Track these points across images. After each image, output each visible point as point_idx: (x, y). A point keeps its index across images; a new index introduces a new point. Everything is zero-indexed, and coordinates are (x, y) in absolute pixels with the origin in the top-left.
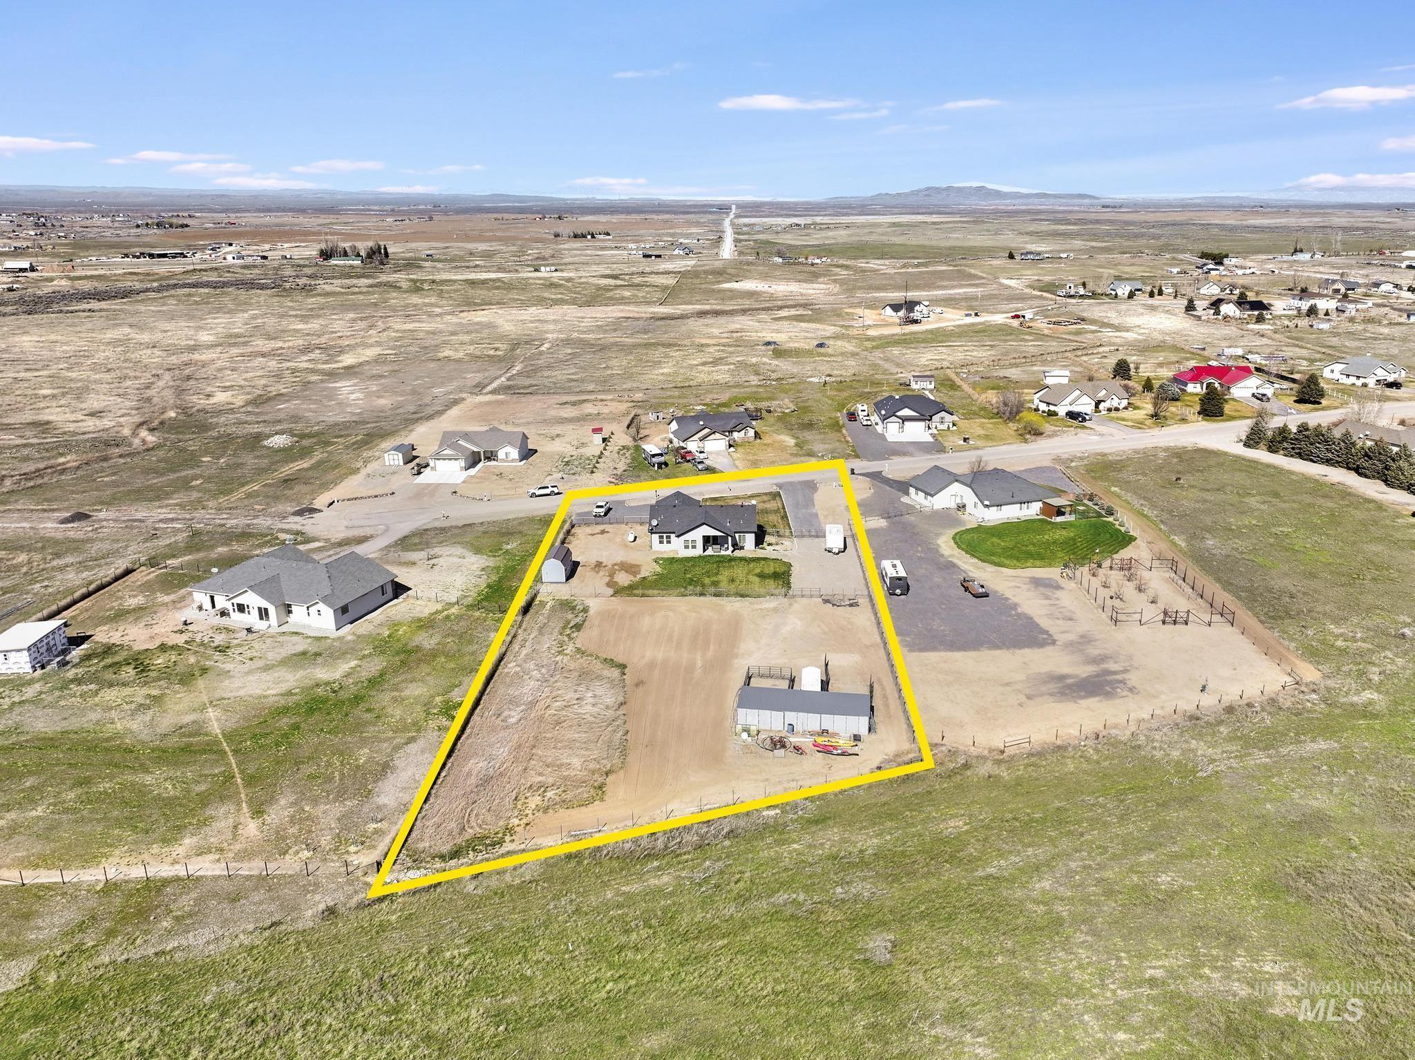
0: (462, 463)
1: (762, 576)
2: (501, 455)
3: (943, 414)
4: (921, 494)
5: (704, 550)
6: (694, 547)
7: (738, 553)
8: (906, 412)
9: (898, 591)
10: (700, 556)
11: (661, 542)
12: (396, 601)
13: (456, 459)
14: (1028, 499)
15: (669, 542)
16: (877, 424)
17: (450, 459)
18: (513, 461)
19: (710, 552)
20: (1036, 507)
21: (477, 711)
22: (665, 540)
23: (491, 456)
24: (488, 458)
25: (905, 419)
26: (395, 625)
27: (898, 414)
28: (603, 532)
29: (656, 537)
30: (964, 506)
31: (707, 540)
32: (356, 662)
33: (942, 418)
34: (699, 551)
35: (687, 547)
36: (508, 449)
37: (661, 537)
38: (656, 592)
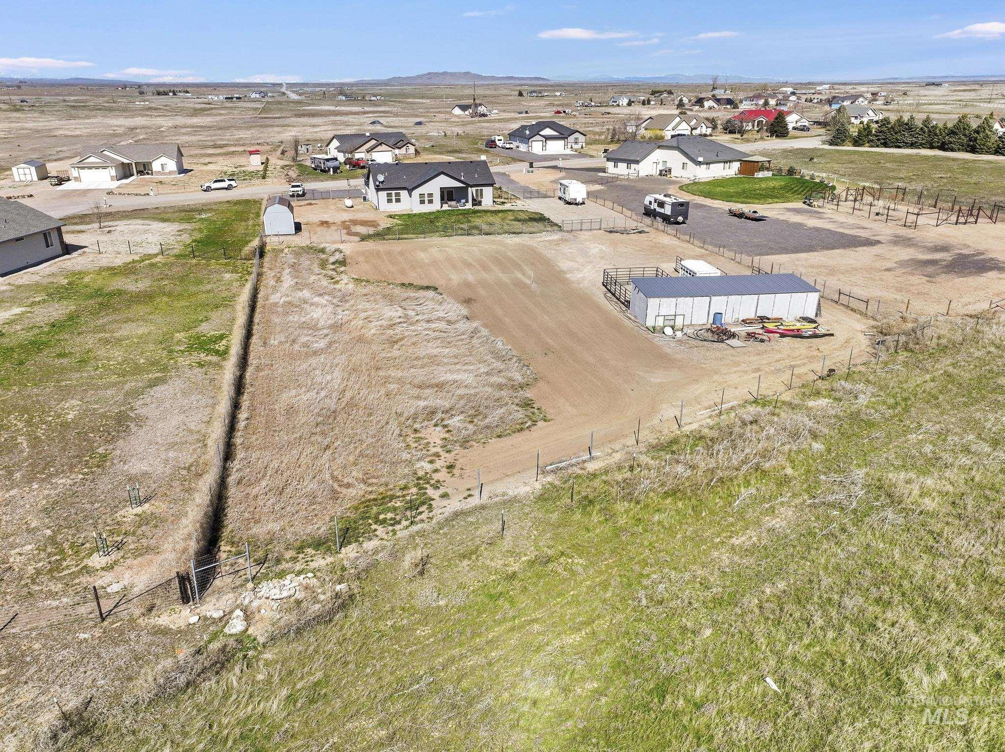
0: (113, 172)
2: (156, 166)
3: (577, 135)
4: (622, 166)
5: (442, 207)
6: (431, 202)
7: (477, 208)
8: (548, 132)
9: (680, 219)
10: (438, 211)
11: (390, 201)
12: (67, 256)
13: (104, 168)
14: (729, 158)
15: (398, 201)
16: (518, 147)
17: (97, 168)
18: (170, 173)
19: (446, 207)
20: (736, 165)
22: (394, 198)
23: (144, 169)
24: (140, 172)
25: (548, 138)
27: (542, 133)
28: (310, 204)
29: (383, 195)
30: (670, 170)
31: (447, 195)
32: (21, 309)
33: (576, 139)
34: (436, 206)
35: (422, 202)
36: (164, 160)
37: (389, 195)
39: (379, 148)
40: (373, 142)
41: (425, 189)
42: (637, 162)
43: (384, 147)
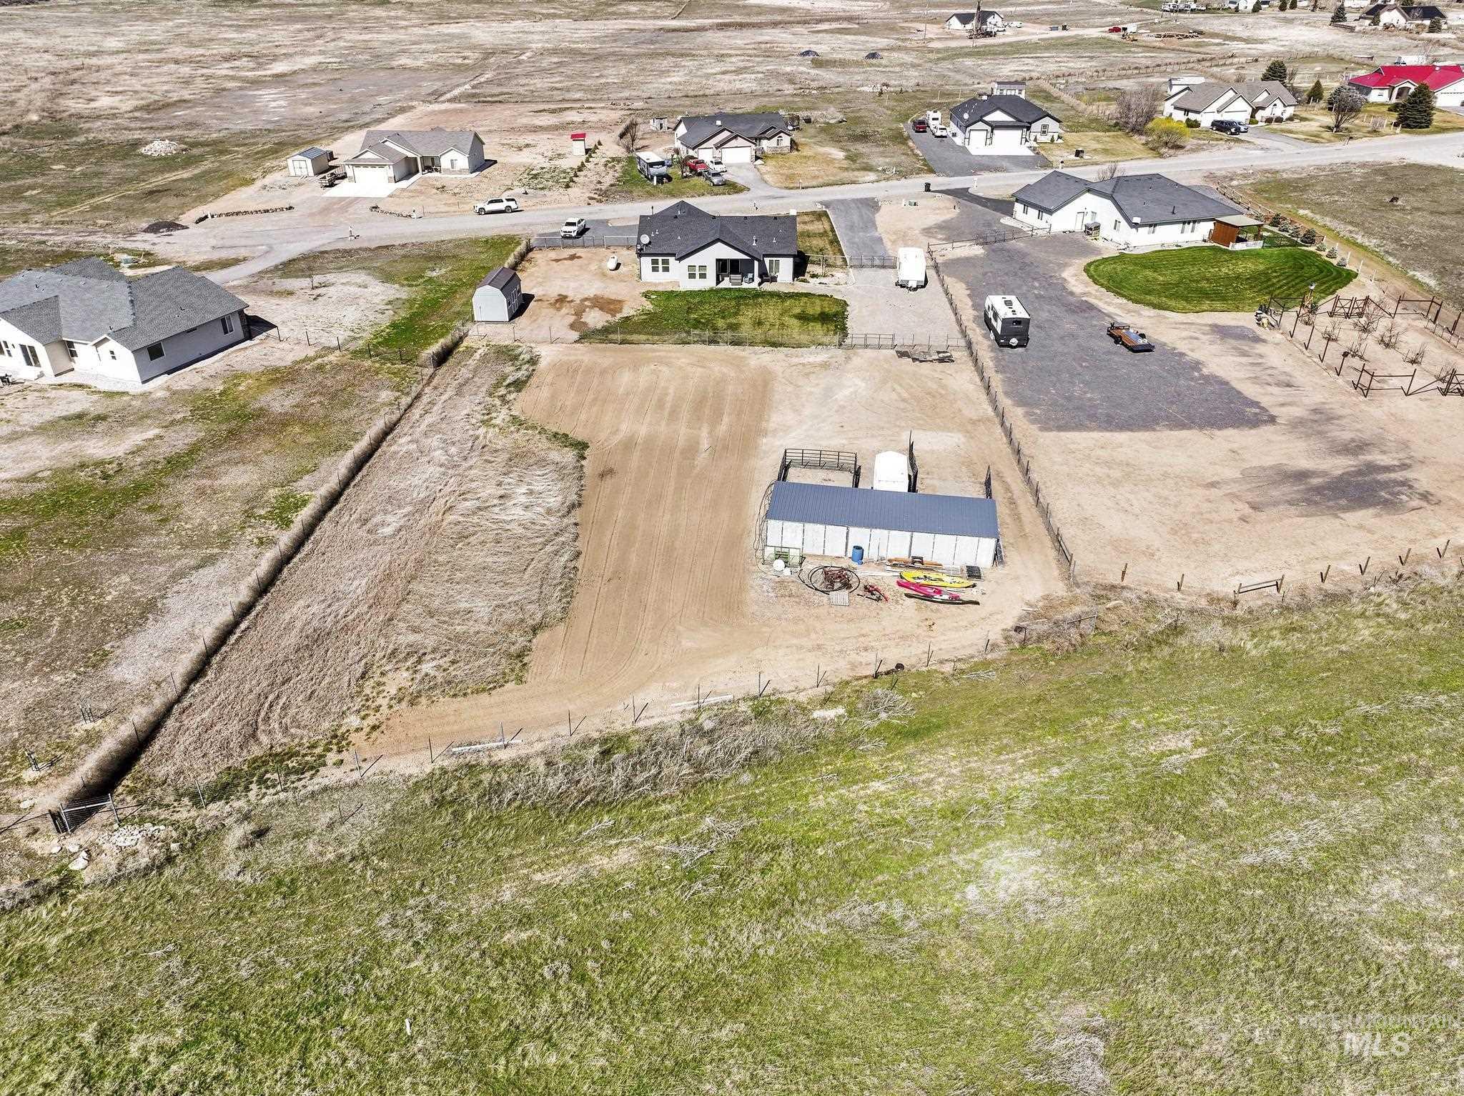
0: (390, 172)
1: (803, 318)
2: (445, 162)
3: (1047, 120)
4: (1033, 212)
5: (718, 282)
6: (703, 276)
7: (767, 287)
8: (998, 116)
9: (1014, 341)
10: (711, 290)
11: (655, 269)
12: (248, 343)
13: (382, 166)
14: (1194, 217)
15: (666, 269)
16: (954, 135)
17: (373, 166)
18: (461, 171)
19: (726, 283)
20: (1206, 228)
21: (331, 514)
22: (660, 266)
23: (431, 165)
24: (428, 168)
25: (995, 126)
26: (238, 376)
27: (987, 118)
28: (573, 257)
29: (646, 261)
30: (1097, 228)
31: (724, 267)
32: (157, 431)
33: (1045, 126)
34: (710, 282)
35: (692, 276)
36: (453, 155)
37: (655, 262)
38: (643, 337)
39: (733, 143)
40: (726, 134)
41: (695, 260)
42: (1050, 212)
43: (740, 141)
